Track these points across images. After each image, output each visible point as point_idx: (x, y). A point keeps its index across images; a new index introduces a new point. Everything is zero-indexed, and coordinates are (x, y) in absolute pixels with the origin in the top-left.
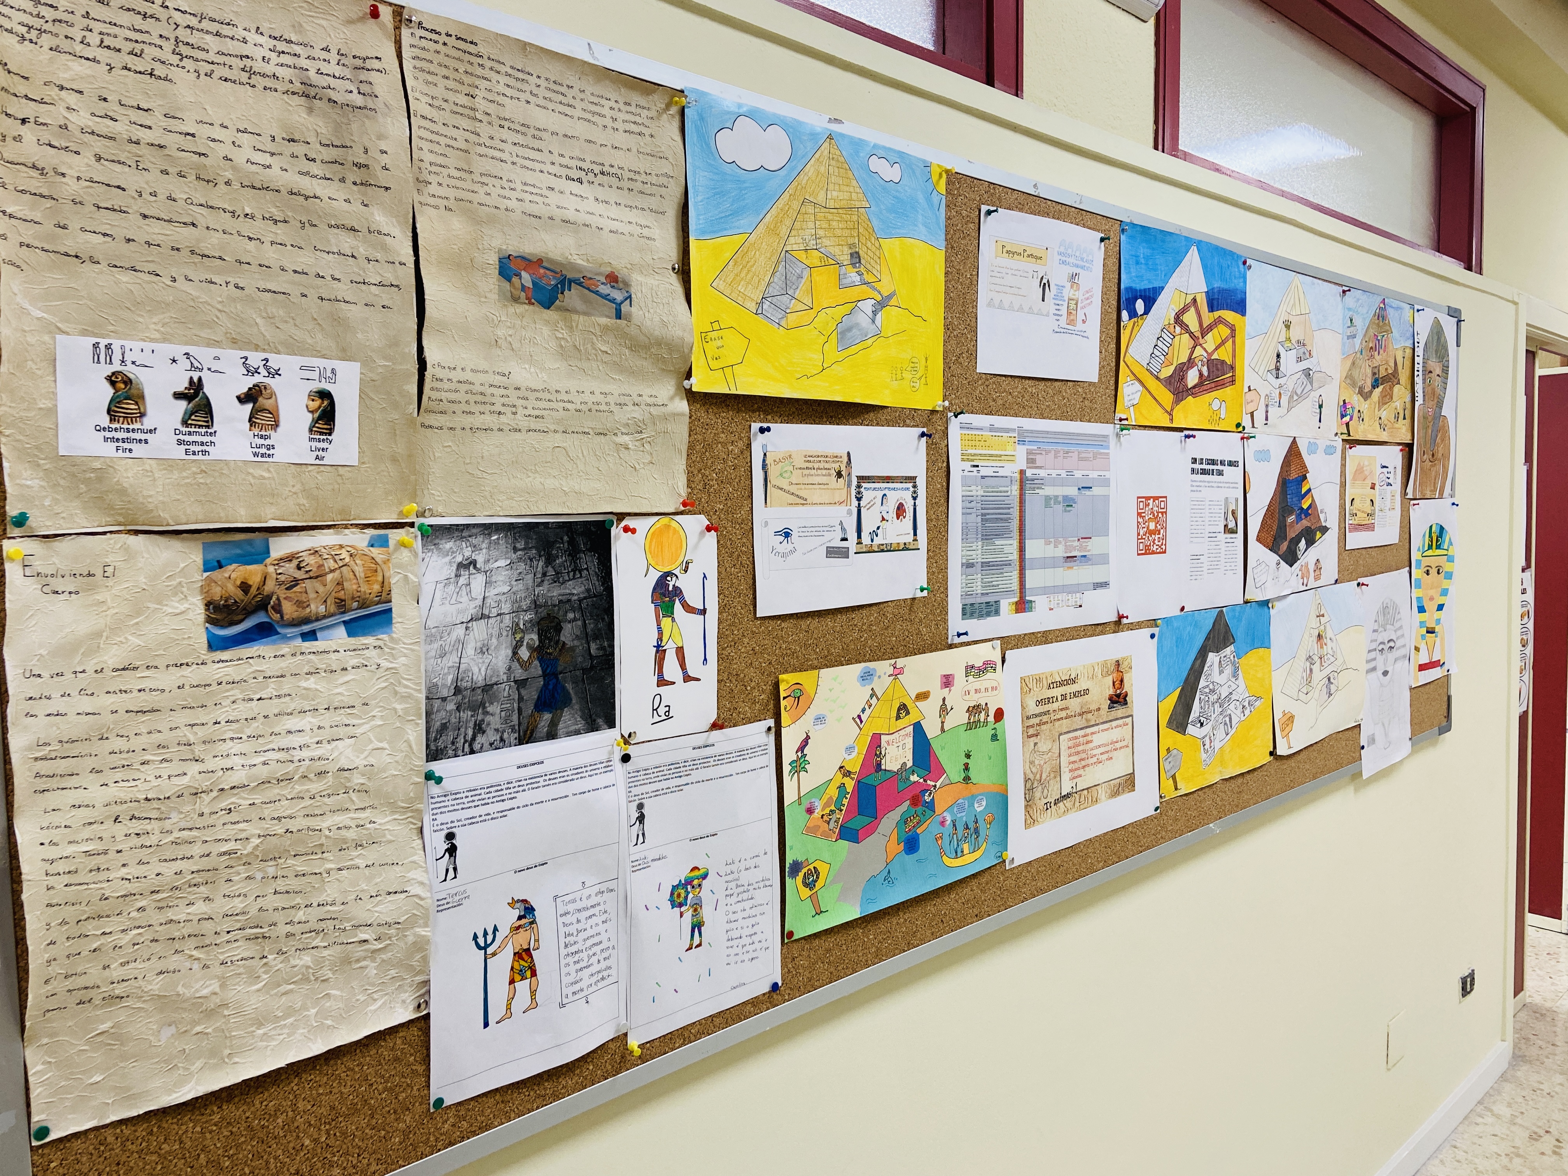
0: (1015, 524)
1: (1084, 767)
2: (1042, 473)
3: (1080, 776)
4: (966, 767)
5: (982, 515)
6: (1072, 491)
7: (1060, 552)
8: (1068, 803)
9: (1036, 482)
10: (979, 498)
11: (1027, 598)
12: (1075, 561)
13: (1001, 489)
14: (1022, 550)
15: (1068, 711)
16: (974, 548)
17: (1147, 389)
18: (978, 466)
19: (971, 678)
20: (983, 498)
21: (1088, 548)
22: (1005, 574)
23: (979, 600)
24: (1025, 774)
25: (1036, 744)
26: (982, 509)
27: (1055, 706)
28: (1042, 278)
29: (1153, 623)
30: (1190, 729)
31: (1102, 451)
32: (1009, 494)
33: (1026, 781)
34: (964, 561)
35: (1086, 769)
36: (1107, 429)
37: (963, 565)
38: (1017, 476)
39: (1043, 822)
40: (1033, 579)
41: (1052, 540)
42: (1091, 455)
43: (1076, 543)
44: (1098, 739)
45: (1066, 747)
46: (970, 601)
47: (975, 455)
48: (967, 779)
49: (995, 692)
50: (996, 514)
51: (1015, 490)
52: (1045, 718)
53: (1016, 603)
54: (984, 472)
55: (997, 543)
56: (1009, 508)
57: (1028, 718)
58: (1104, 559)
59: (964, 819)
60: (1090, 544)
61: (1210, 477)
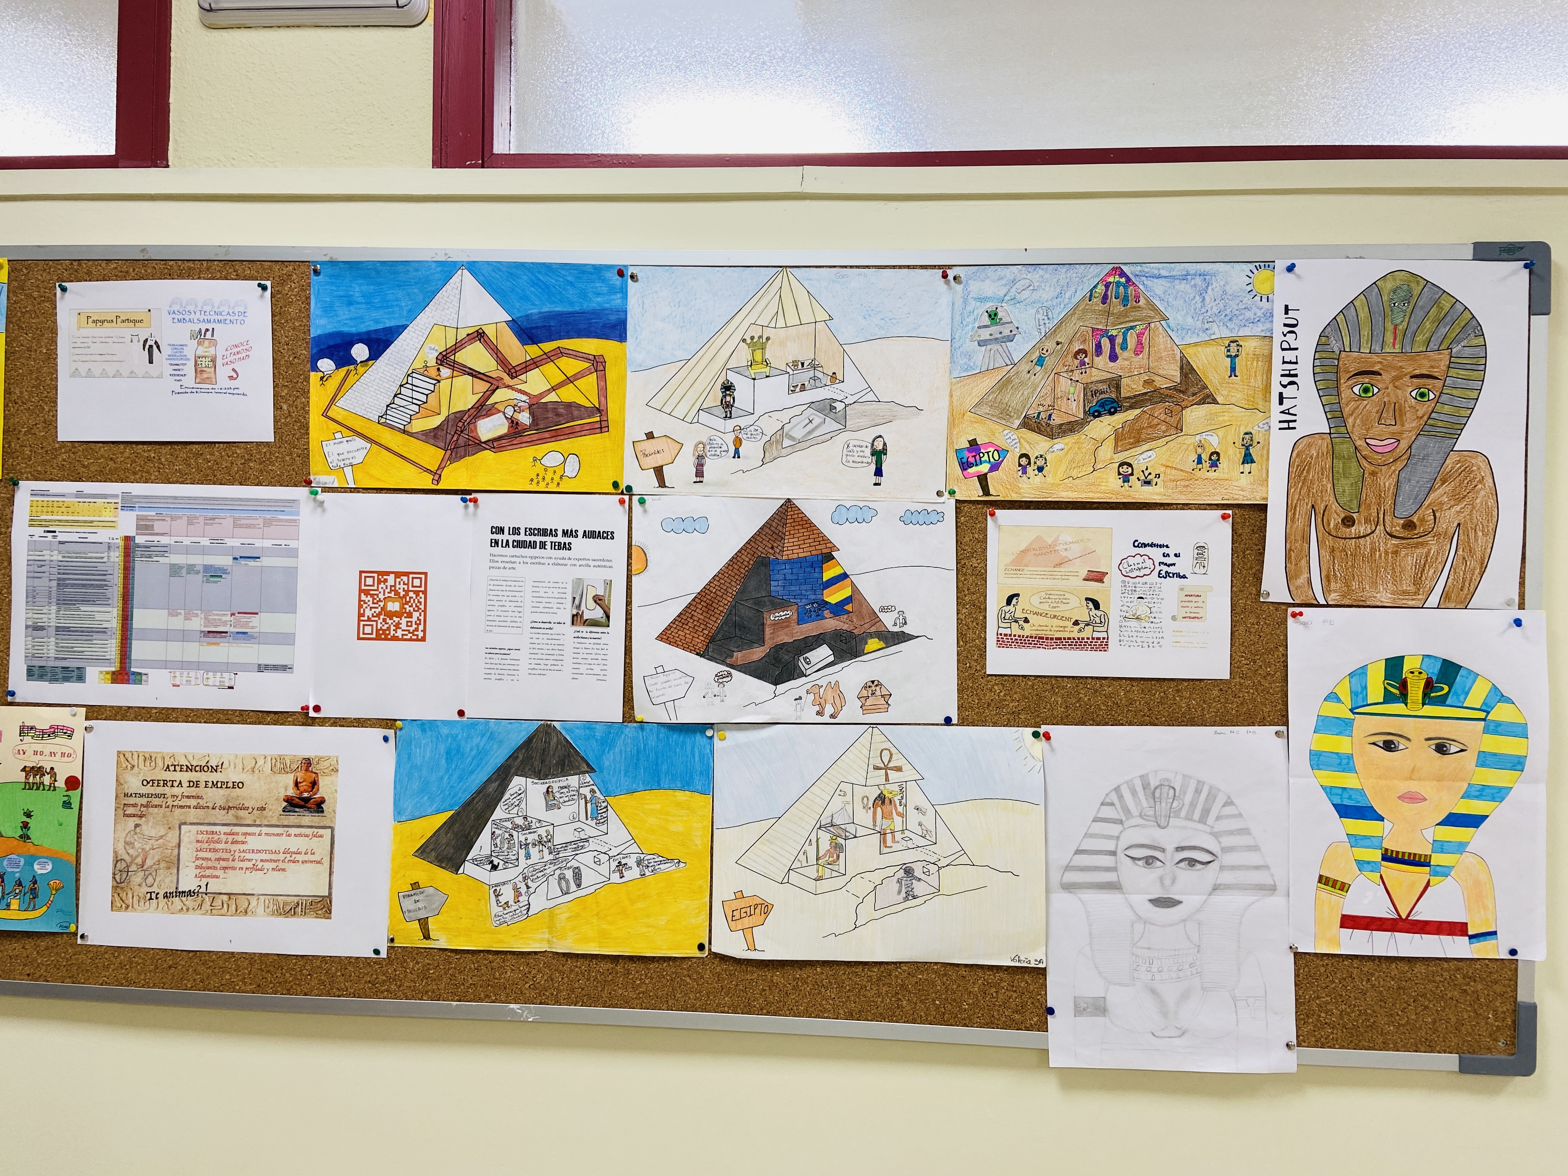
0: (116, 592)
1: (225, 868)
2: (164, 540)
3: (217, 877)
4: (25, 825)
5: (59, 579)
6: (225, 561)
7: (197, 624)
8: (189, 901)
9: (152, 549)
10: (56, 563)
11: (132, 670)
12: (225, 637)
13: (90, 555)
14: (126, 618)
15: (200, 801)
16: (44, 611)
17: (380, 445)
18: (55, 532)
19: (27, 739)
20: (60, 563)
21: (251, 624)
22: (95, 642)
23: (51, 664)
24: (115, 852)
25: (137, 826)
26: (59, 573)
27: (177, 791)
28: (146, 341)
29: (388, 723)
30: (468, 868)
31: (282, 517)
32: (105, 560)
33: (117, 861)
34: (30, 623)
35: (230, 872)
36: (301, 492)
37: (27, 627)
38: (121, 543)
39: (142, 911)
40: (139, 650)
41: (183, 612)
42: (261, 521)
43: (228, 618)
44: (253, 843)
45: (193, 839)
46: (38, 663)
47: (50, 521)
48: (25, 837)
49: (70, 759)
50: (83, 580)
51: (117, 557)
52: (156, 801)
53: (113, 673)
54: (61, 537)
55: (83, 609)
56: (105, 575)
57: (126, 795)
58: (288, 639)
60: (254, 620)
61: (537, 552)
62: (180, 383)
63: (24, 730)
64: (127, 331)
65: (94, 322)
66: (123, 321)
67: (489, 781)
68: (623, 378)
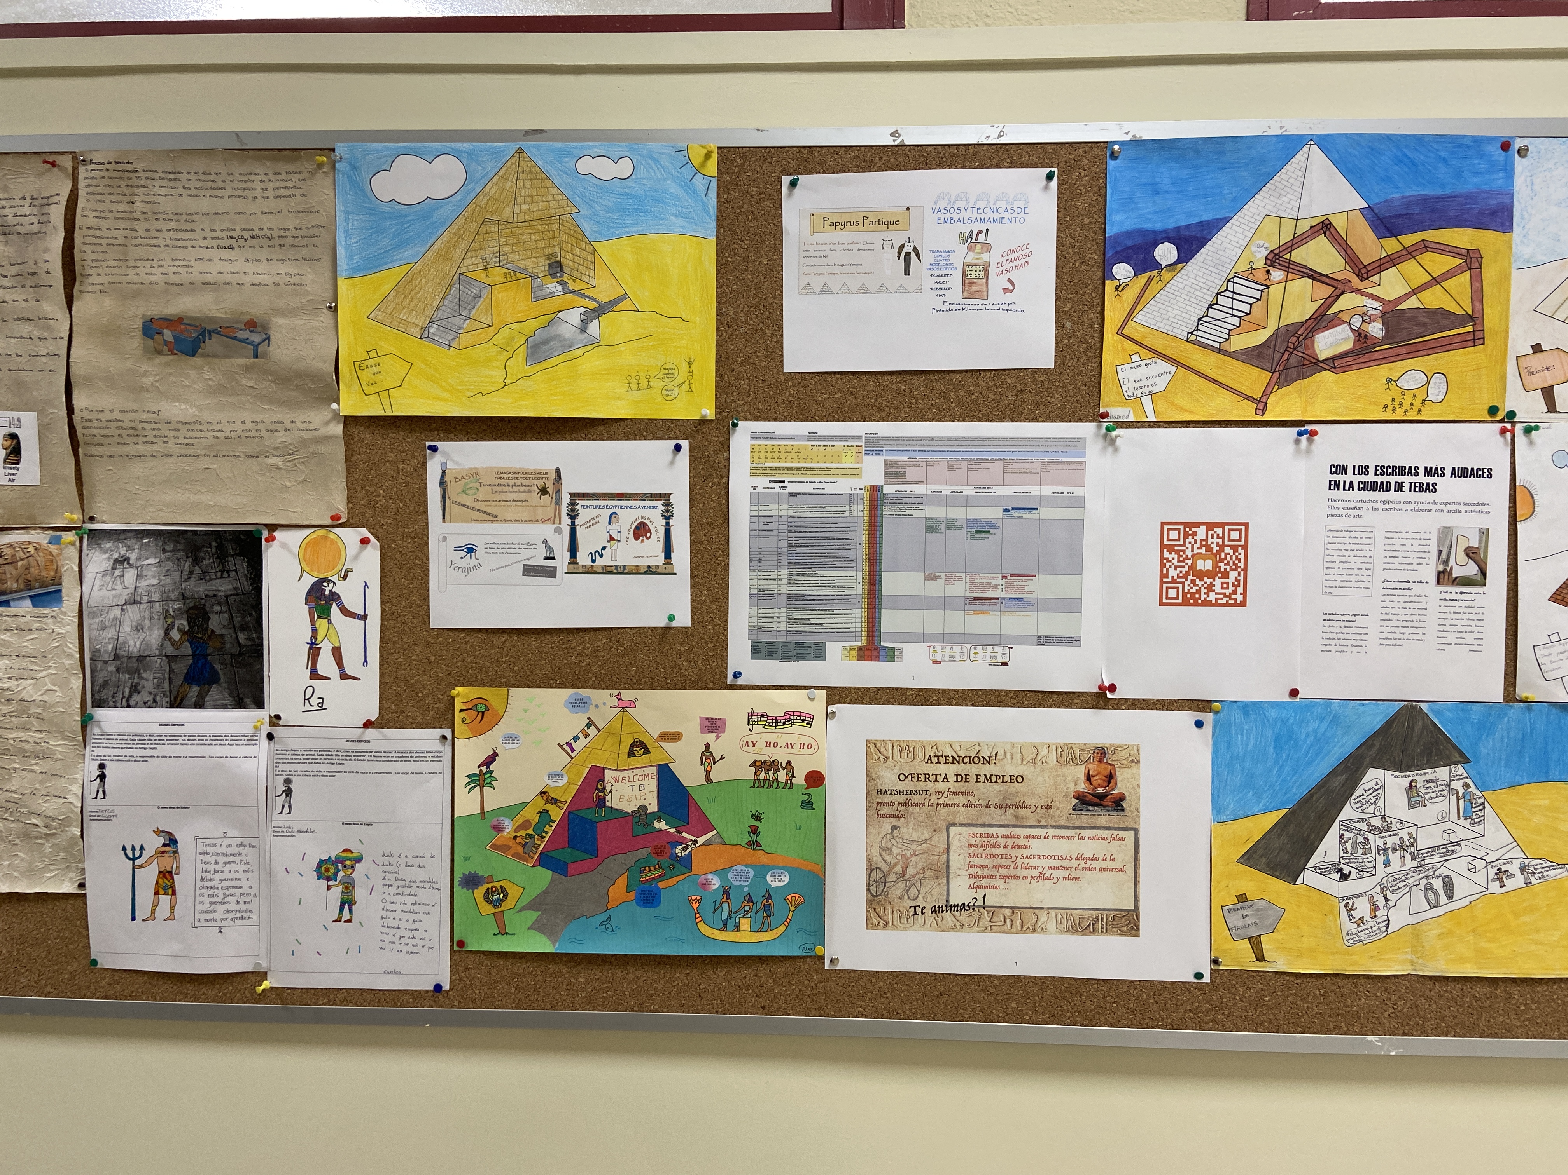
0: (860, 551)
1: (1005, 878)
2: (919, 490)
3: (997, 888)
4: (754, 830)
5: (790, 538)
6: (993, 513)
7: (960, 589)
8: (963, 916)
9: (905, 500)
10: (785, 519)
11: (882, 644)
12: (996, 604)
13: (828, 508)
14: (873, 583)
15: (970, 798)
16: (773, 577)
17: (1189, 368)
18: (783, 482)
19: (758, 728)
20: (791, 520)
21: (1026, 589)
22: (835, 612)
23: (783, 639)
24: (869, 860)
25: (894, 828)
26: (790, 531)
27: (941, 786)
28: (902, 247)
29: (1204, 705)
30: (1309, 877)
31: (1064, 459)
32: (847, 514)
33: (871, 869)
34: (754, 591)
35: (1013, 882)
36: (1086, 429)
37: (751, 595)
38: (866, 494)
39: (905, 929)
40: (889, 620)
41: (943, 575)
42: (1037, 465)
43: (999, 581)
44: (1037, 847)
45: (964, 843)
46: (764, 638)
47: (777, 469)
48: (754, 845)
49: (811, 751)
50: (819, 539)
51: (860, 511)
52: (917, 799)
53: (860, 648)
54: (792, 488)
55: (819, 573)
56: (847, 532)
57: (879, 792)
58: (1072, 606)
59: (746, 889)
60: (1031, 584)
61: (1392, 495)
62: (943, 298)
63: (753, 718)
64: (877, 236)
65: (832, 224)
66: (872, 223)
67: (1333, 773)
68: (1505, 278)
